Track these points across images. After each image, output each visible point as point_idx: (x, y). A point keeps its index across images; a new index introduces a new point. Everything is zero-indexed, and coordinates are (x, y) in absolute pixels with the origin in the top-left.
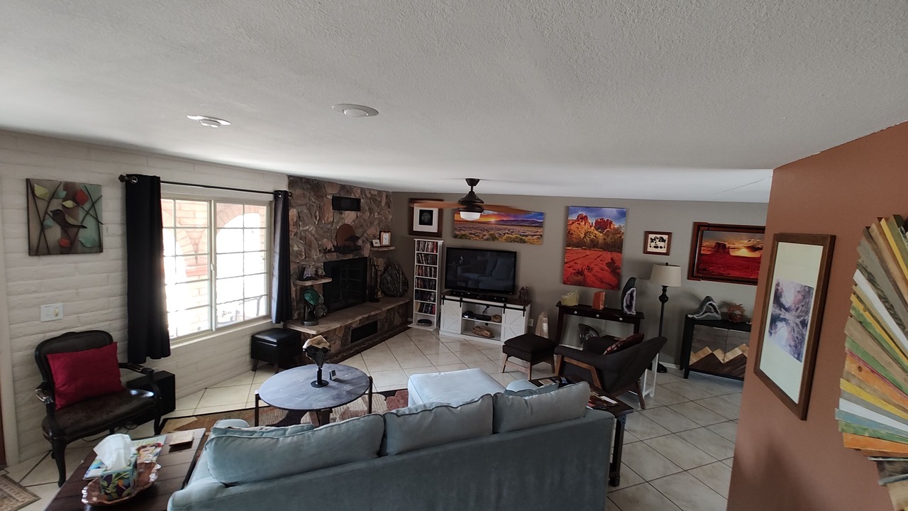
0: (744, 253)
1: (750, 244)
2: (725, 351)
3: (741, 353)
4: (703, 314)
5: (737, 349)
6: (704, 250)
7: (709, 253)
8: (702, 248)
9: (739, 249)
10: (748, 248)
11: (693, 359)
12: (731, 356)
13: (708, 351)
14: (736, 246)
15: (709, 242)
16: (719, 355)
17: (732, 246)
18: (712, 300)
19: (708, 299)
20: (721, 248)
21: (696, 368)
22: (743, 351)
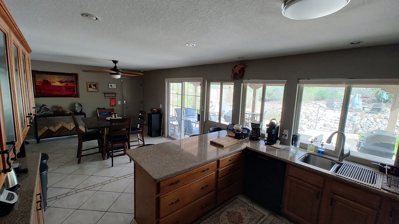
0: (58, 84)
1: (60, 79)
2: (55, 126)
3: (61, 125)
4: (42, 112)
5: (59, 124)
6: (37, 83)
7: (41, 85)
8: (36, 82)
9: (55, 82)
10: (59, 82)
11: (40, 134)
12: (57, 128)
13: (46, 128)
14: (53, 81)
15: (39, 79)
16: (52, 129)
17: (51, 81)
18: (46, 105)
19: (43, 105)
20: (46, 83)
21: (42, 137)
22: (62, 125)
